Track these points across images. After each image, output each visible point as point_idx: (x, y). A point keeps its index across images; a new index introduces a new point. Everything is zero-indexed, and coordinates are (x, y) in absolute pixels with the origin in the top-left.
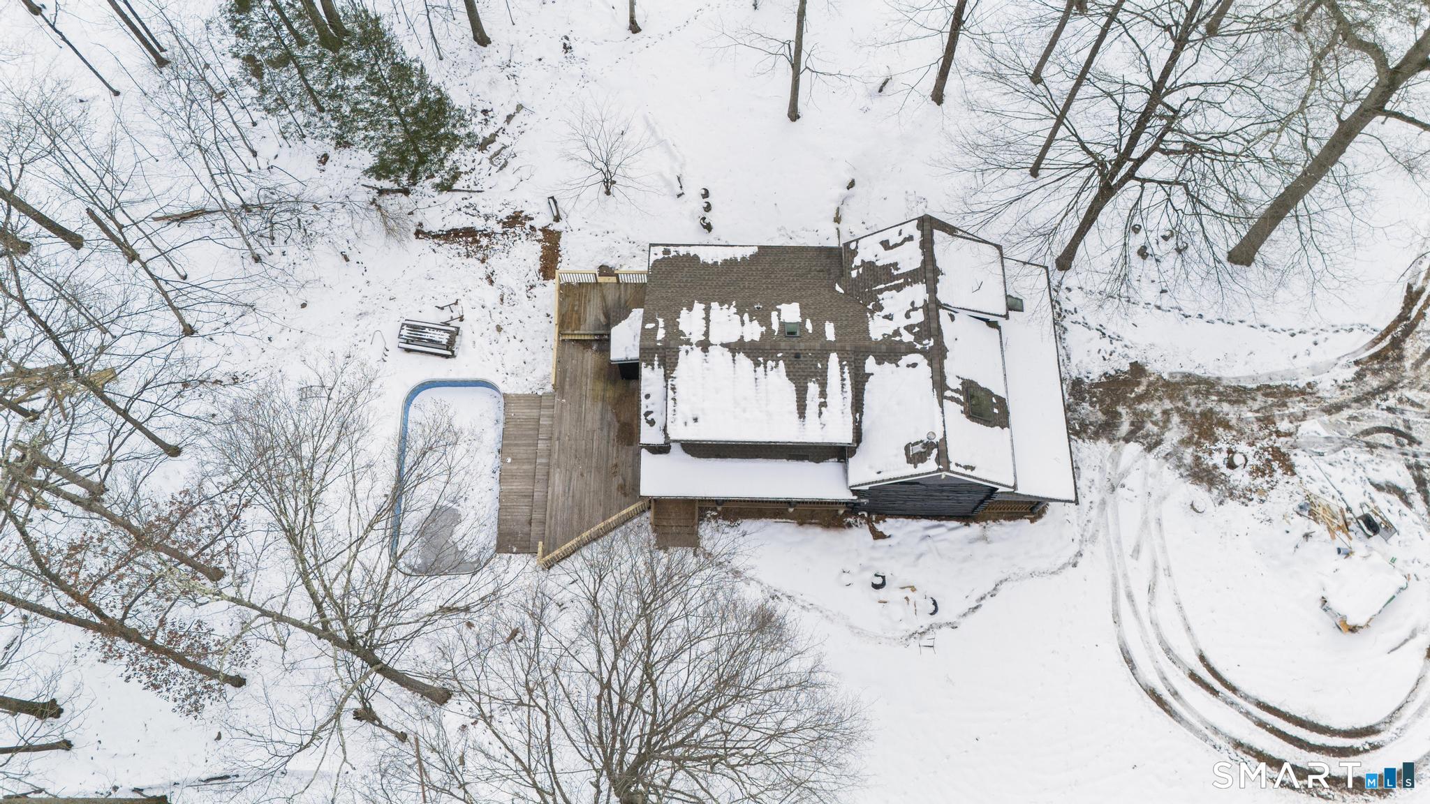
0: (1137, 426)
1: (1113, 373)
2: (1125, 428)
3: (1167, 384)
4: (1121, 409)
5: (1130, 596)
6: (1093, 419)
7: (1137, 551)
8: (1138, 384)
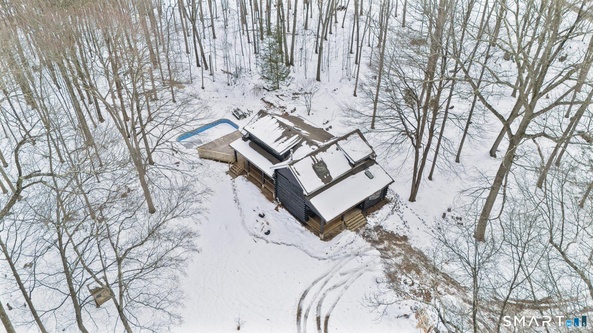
0: (386, 249)
1: (395, 233)
2: (381, 246)
3: (410, 248)
4: (386, 242)
5: (326, 282)
6: (374, 237)
7: (344, 274)
8: (401, 241)
